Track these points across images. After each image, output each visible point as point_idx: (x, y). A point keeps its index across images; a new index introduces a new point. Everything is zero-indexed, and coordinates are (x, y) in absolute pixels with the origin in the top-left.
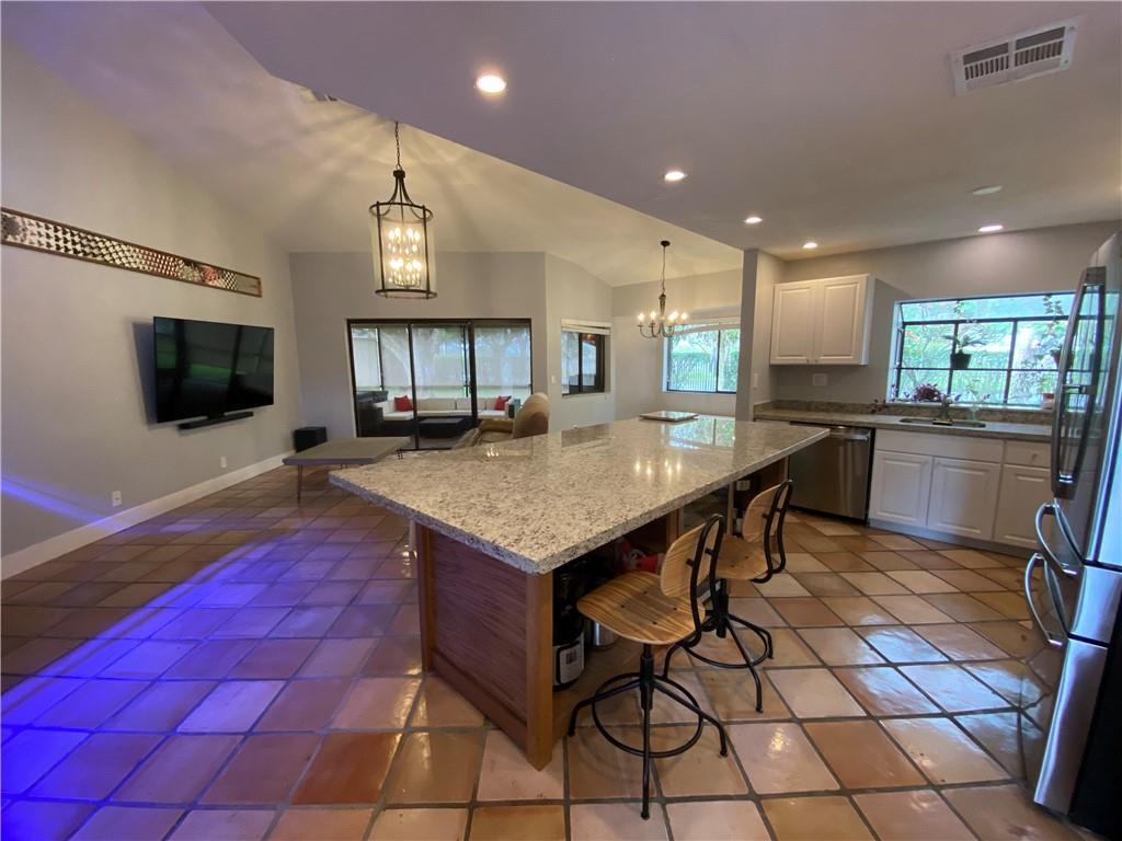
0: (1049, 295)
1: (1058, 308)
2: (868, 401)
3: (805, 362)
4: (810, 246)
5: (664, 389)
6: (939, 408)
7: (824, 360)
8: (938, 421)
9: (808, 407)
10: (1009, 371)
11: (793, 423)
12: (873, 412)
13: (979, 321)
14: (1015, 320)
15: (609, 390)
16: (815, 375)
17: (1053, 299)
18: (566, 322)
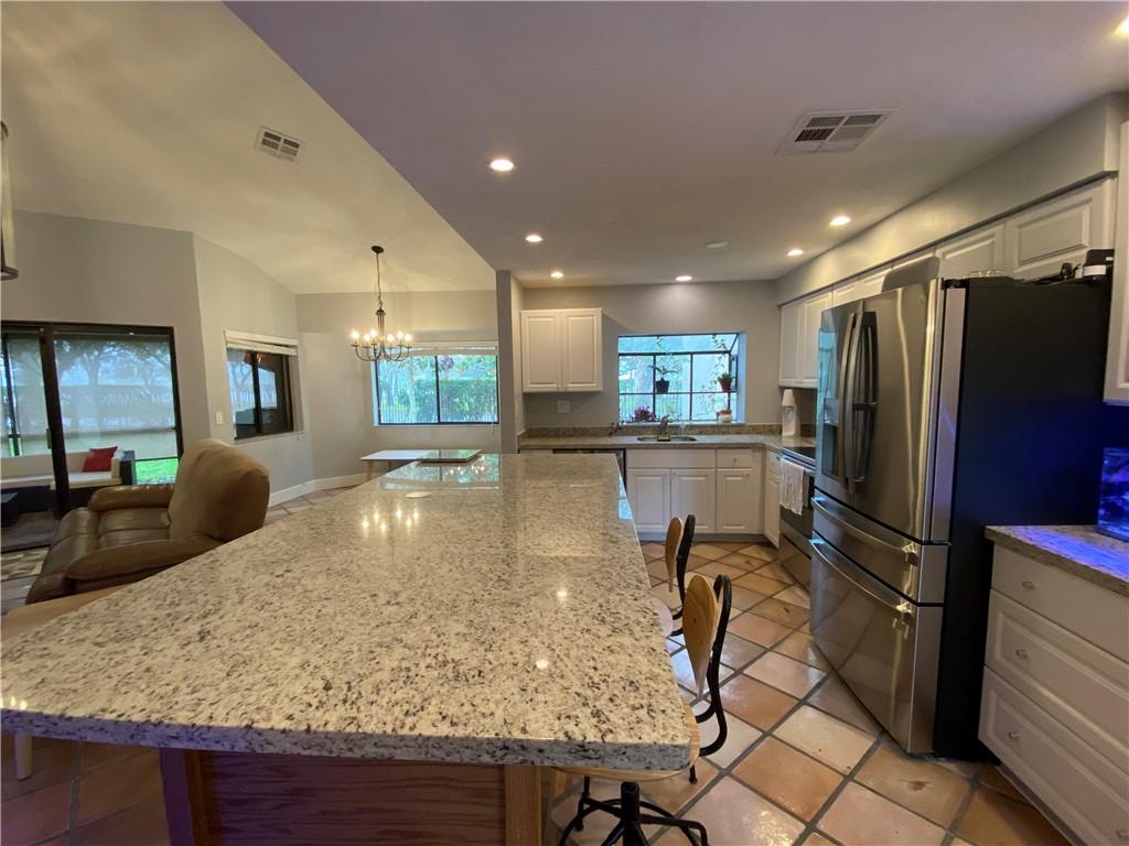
0: (715, 334)
1: (723, 345)
2: (606, 424)
3: (556, 390)
4: (557, 275)
5: (376, 424)
6: (658, 426)
7: (572, 387)
8: (661, 438)
9: (557, 434)
10: (691, 393)
11: (555, 451)
12: (611, 434)
13: (674, 354)
14: (692, 354)
15: (302, 429)
16: (559, 402)
17: (718, 337)
18: (232, 335)
